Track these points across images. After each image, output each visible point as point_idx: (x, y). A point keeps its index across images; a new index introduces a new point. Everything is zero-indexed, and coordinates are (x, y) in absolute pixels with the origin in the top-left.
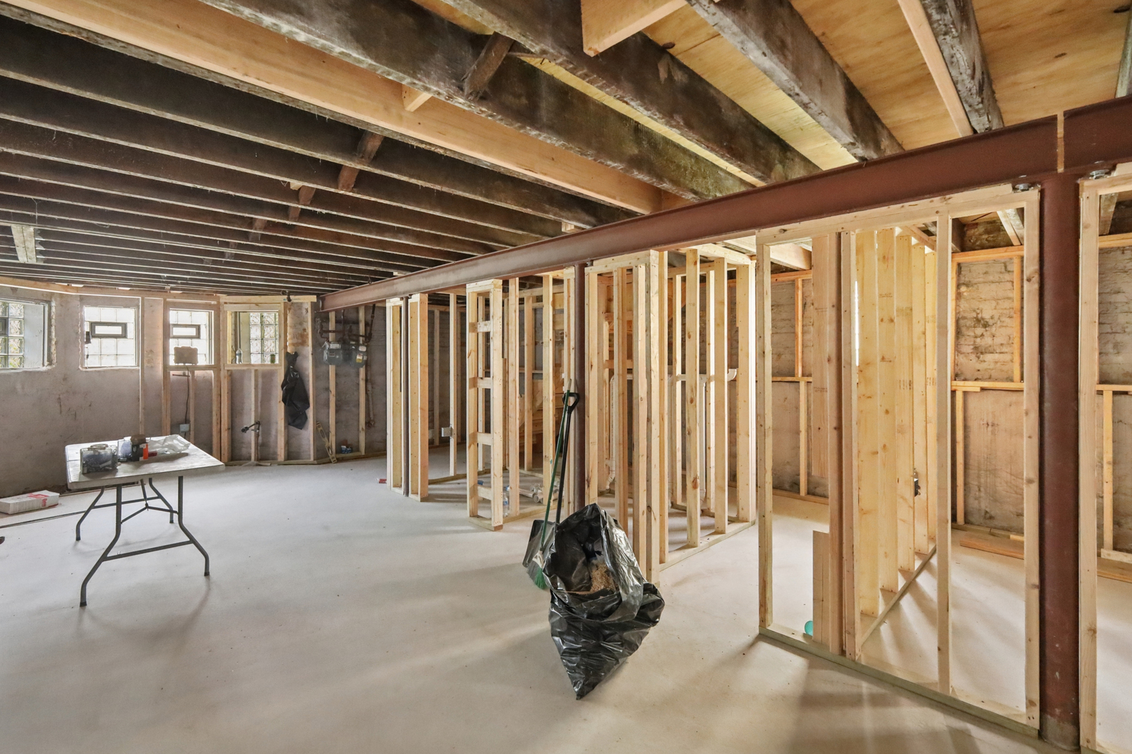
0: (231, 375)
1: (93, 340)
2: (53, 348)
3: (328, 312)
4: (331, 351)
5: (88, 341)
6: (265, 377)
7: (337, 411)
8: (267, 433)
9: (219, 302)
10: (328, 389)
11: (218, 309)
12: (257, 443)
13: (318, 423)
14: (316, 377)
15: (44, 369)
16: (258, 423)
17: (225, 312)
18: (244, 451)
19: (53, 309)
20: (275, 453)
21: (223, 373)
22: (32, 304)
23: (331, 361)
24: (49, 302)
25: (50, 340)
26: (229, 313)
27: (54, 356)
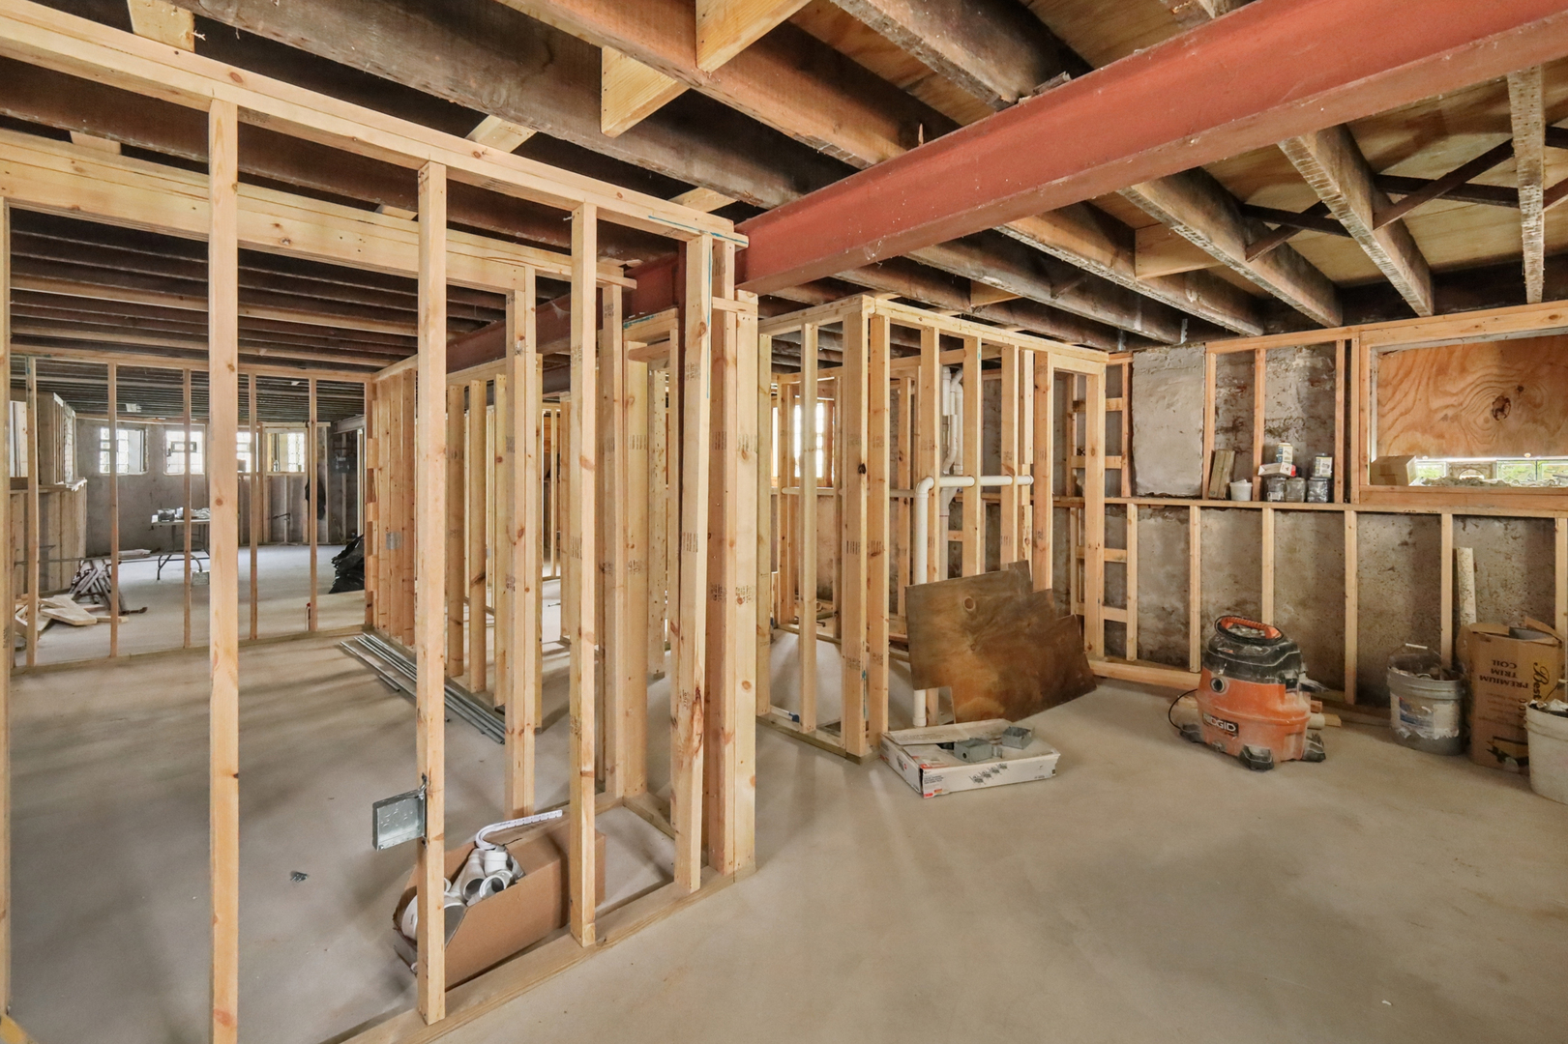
0: (271, 479)
1: (173, 454)
2: (147, 460)
3: (341, 434)
4: (340, 463)
5: (170, 455)
6: (295, 480)
7: (347, 508)
8: (297, 522)
9: (262, 427)
10: (341, 491)
11: (261, 431)
12: (288, 530)
13: (332, 515)
14: (331, 483)
15: (141, 473)
16: (288, 514)
17: (266, 434)
18: (280, 535)
19: (147, 434)
20: (302, 537)
21: (265, 478)
22: (134, 431)
23: (340, 471)
24: (144, 429)
25: (144, 454)
26: (269, 435)
27: (148, 465)
